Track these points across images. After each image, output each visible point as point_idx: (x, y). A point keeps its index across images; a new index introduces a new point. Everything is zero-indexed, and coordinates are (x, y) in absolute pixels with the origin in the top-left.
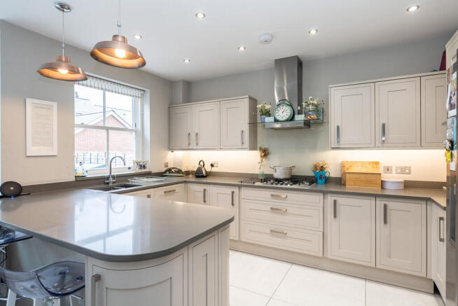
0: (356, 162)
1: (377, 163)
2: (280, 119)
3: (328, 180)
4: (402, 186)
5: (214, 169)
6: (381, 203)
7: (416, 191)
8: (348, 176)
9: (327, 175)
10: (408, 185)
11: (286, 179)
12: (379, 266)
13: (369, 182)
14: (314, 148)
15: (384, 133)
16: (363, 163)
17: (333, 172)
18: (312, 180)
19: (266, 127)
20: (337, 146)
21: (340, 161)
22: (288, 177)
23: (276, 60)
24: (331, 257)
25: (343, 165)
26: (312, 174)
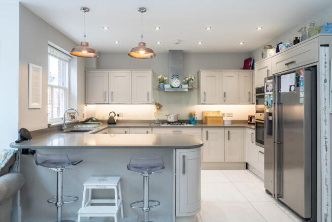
0: (211, 111)
1: (219, 112)
2: (174, 86)
3: (196, 122)
4: (230, 123)
5: (120, 118)
6: (227, 130)
7: (237, 124)
8: (208, 118)
9: (196, 119)
10: (233, 122)
11: (175, 122)
12: (226, 161)
13: (218, 121)
14: (188, 103)
15: (225, 96)
16: (213, 112)
17: (198, 117)
18: (189, 122)
19: (165, 90)
20: (204, 103)
21: (202, 111)
22: (176, 121)
23: (170, 50)
24: (206, 161)
25: (203, 113)
26: (188, 119)
